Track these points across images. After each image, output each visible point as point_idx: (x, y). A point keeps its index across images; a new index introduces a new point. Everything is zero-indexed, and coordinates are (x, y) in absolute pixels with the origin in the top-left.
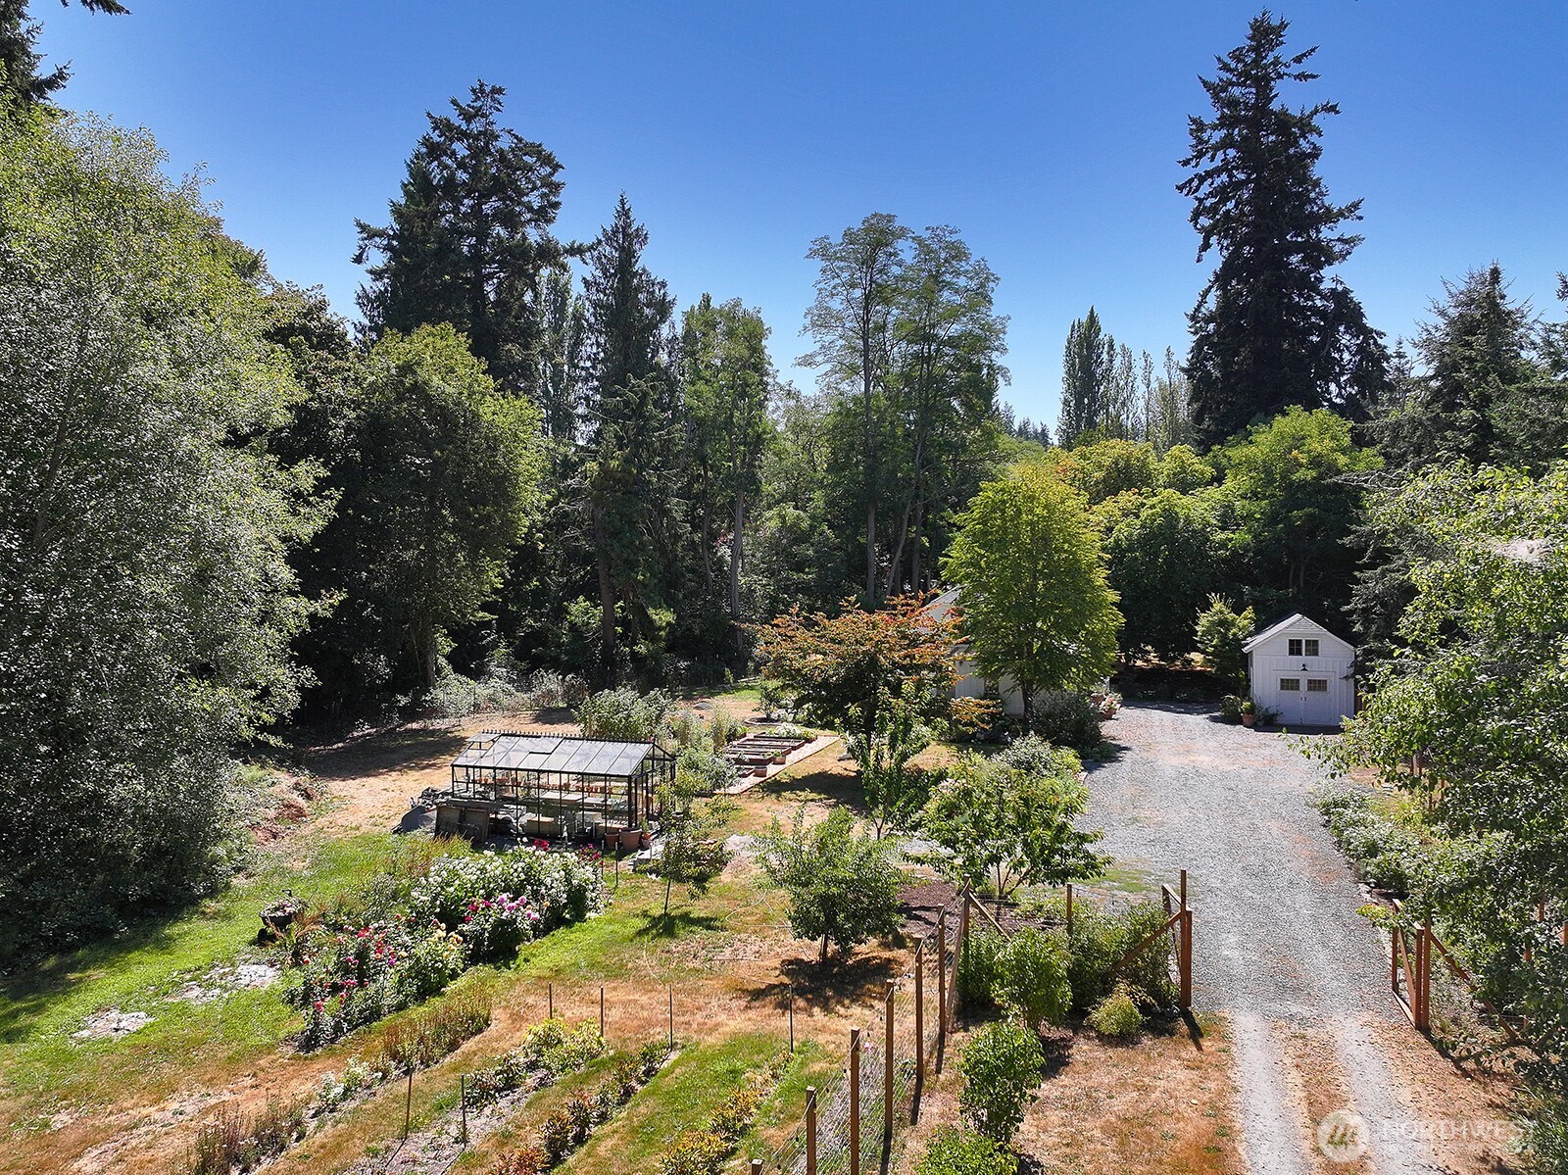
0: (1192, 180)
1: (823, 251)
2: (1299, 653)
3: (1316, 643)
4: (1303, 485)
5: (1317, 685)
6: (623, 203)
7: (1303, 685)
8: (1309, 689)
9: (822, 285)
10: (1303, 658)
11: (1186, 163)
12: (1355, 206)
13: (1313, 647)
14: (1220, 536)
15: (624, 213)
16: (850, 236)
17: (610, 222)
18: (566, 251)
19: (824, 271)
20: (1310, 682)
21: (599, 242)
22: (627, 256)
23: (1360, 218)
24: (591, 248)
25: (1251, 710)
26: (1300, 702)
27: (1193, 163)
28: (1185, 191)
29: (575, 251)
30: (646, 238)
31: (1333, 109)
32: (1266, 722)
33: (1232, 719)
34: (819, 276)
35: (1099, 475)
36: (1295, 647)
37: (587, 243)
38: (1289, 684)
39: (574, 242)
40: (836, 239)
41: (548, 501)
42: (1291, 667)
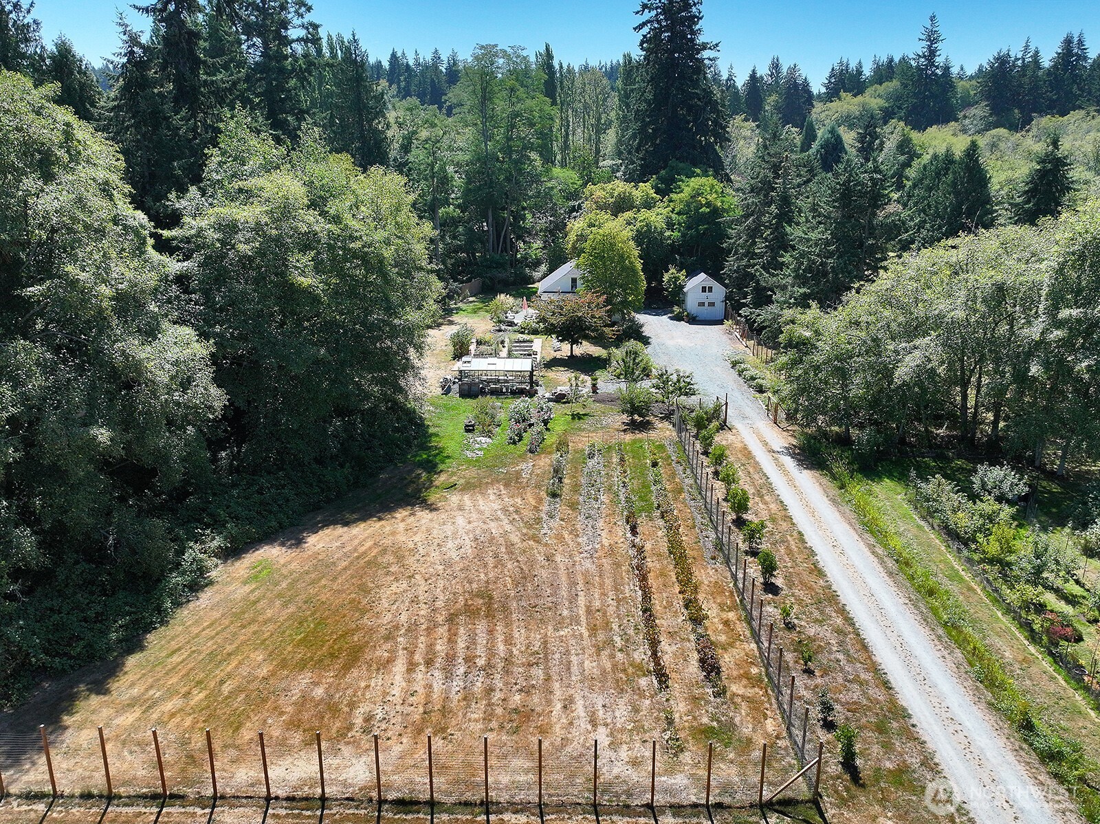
2: (705, 291)
3: (712, 287)
4: (704, 214)
5: (711, 304)
7: (706, 304)
8: (709, 306)
10: (707, 294)
13: (710, 289)
14: (667, 234)
20: (709, 303)
25: (687, 316)
26: (705, 312)
32: (693, 320)
33: (678, 318)
35: (612, 200)
36: (703, 288)
38: (701, 304)
42: (702, 297)
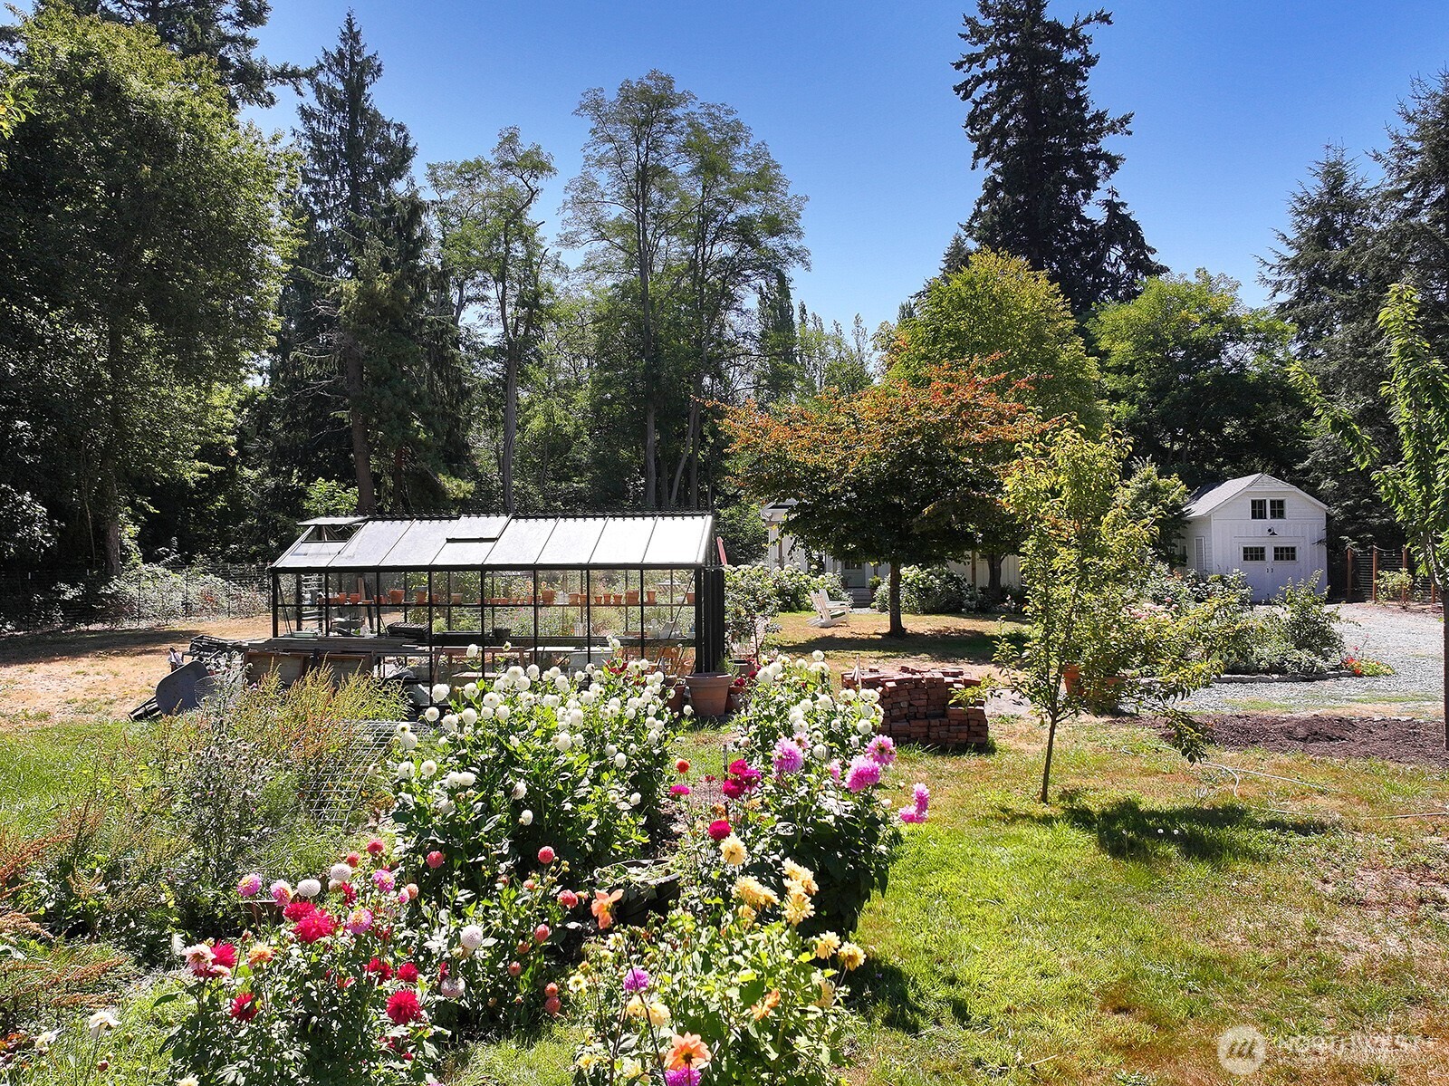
0: (967, 82)
1: (594, 106)
2: (1262, 516)
3: (1281, 503)
5: (1286, 554)
6: (350, 24)
7: (1270, 554)
8: (1276, 558)
9: (590, 151)
10: (1269, 522)
11: (959, 66)
12: (1126, 120)
13: (1278, 509)
15: (352, 36)
16: (627, 95)
17: (334, 45)
18: (276, 75)
19: (594, 132)
20: (1276, 549)
21: (321, 67)
22: (356, 90)
23: (1129, 133)
24: (310, 75)
26: (1266, 574)
27: (966, 67)
28: (962, 93)
29: (287, 75)
30: (380, 70)
31: (1105, 19)
34: (588, 138)
36: (1258, 510)
37: (303, 68)
38: (1253, 554)
39: (286, 65)
40: (611, 96)
41: (239, 401)
42: (1256, 532)
